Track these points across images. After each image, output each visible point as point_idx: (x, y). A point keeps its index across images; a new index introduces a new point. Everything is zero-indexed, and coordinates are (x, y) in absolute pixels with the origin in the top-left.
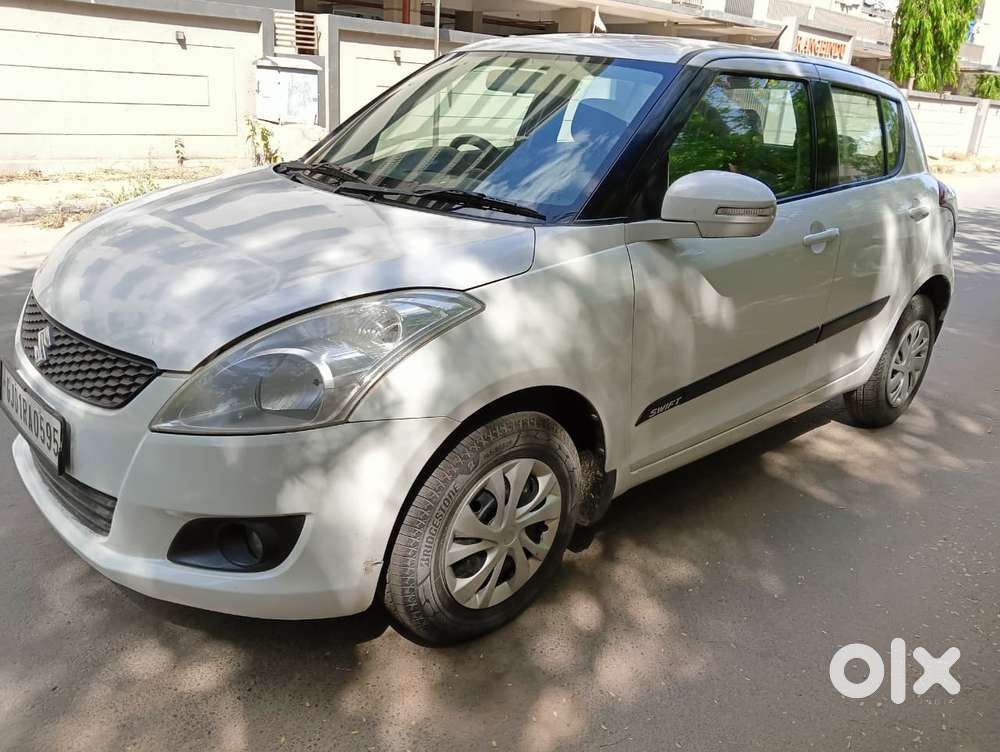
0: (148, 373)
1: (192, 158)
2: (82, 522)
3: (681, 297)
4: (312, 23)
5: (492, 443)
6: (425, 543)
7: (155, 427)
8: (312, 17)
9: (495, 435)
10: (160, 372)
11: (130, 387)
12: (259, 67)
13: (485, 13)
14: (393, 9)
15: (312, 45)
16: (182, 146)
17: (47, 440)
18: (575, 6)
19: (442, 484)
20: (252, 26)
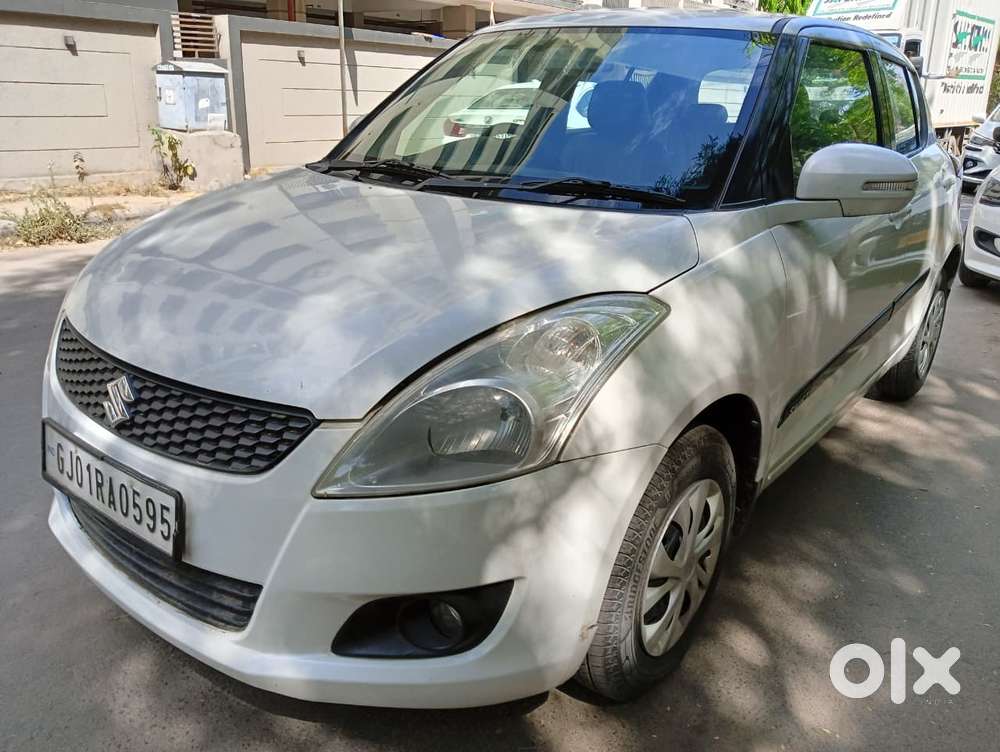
0: (301, 426)
1: (95, 173)
2: (192, 615)
3: (815, 288)
4: (210, 24)
5: (683, 467)
6: (629, 594)
7: (321, 492)
8: (210, 19)
9: (684, 457)
10: (319, 422)
11: (274, 446)
12: (159, 72)
13: (366, 14)
14: (278, 11)
15: (212, 48)
16: (82, 160)
17: (147, 520)
18: (458, 5)
19: (643, 522)
20: (149, 29)
